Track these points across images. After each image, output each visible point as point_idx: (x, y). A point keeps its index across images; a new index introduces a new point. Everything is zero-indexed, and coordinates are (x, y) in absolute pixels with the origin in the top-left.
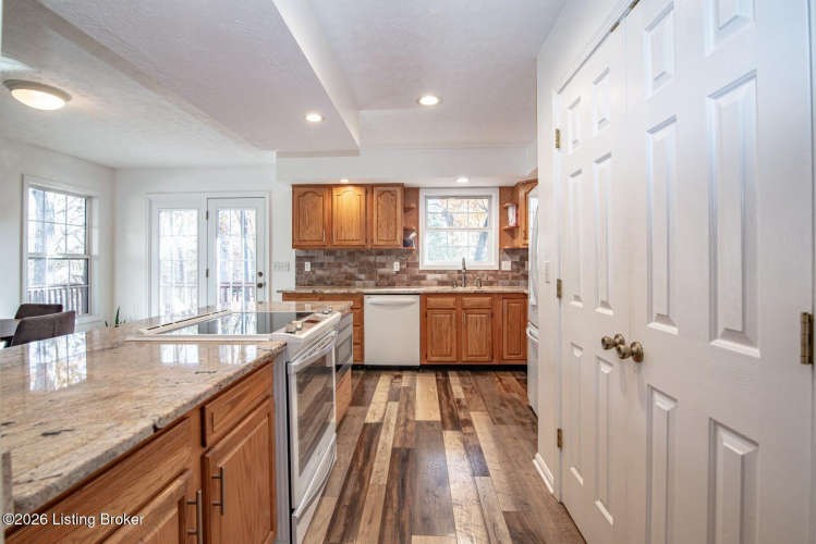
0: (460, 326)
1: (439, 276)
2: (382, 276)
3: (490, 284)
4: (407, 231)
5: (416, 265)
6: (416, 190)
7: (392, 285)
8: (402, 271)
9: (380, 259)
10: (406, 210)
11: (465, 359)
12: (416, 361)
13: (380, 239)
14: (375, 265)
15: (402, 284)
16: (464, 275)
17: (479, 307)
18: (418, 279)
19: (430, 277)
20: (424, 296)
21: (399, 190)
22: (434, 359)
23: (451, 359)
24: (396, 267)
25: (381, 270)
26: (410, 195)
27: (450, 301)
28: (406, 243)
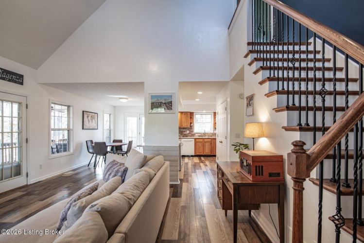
0: (204, 146)
1: (199, 134)
2: (184, 134)
3: (211, 136)
4: (191, 123)
5: (193, 131)
6: (193, 113)
7: (187, 136)
8: (189, 133)
9: (184, 130)
10: (191, 118)
11: (205, 154)
12: (193, 154)
13: (184, 125)
14: (183, 132)
15: (189, 136)
16: (205, 134)
17: (208, 141)
18: (193, 135)
19: (196, 135)
20: (195, 139)
21: (189, 114)
22: (198, 154)
23: (202, 154)
24: (188, 132)
25: (184, 133)
26: (192, 114)
27: (201, 140)
28: (191, 126)
